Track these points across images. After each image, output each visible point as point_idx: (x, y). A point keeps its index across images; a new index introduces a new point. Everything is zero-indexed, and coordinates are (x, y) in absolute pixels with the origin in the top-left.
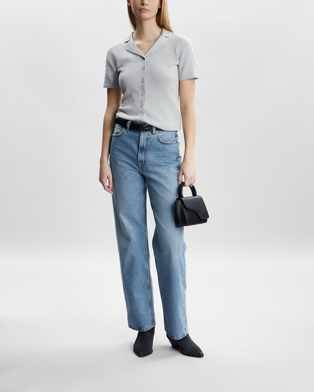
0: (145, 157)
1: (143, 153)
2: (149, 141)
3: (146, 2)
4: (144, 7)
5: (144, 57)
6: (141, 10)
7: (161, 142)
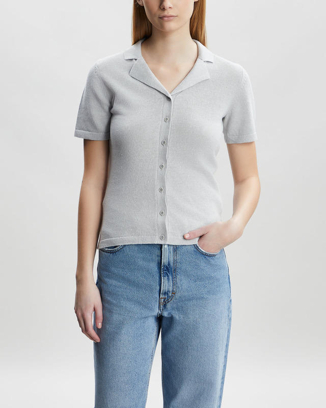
0: (174, 284)
1: (170, 277)
2: (179, 252)
3: (168, 3)
4: (166, 13)
5: (170, 96)
6: (161, 18)
7: (202, 253)
